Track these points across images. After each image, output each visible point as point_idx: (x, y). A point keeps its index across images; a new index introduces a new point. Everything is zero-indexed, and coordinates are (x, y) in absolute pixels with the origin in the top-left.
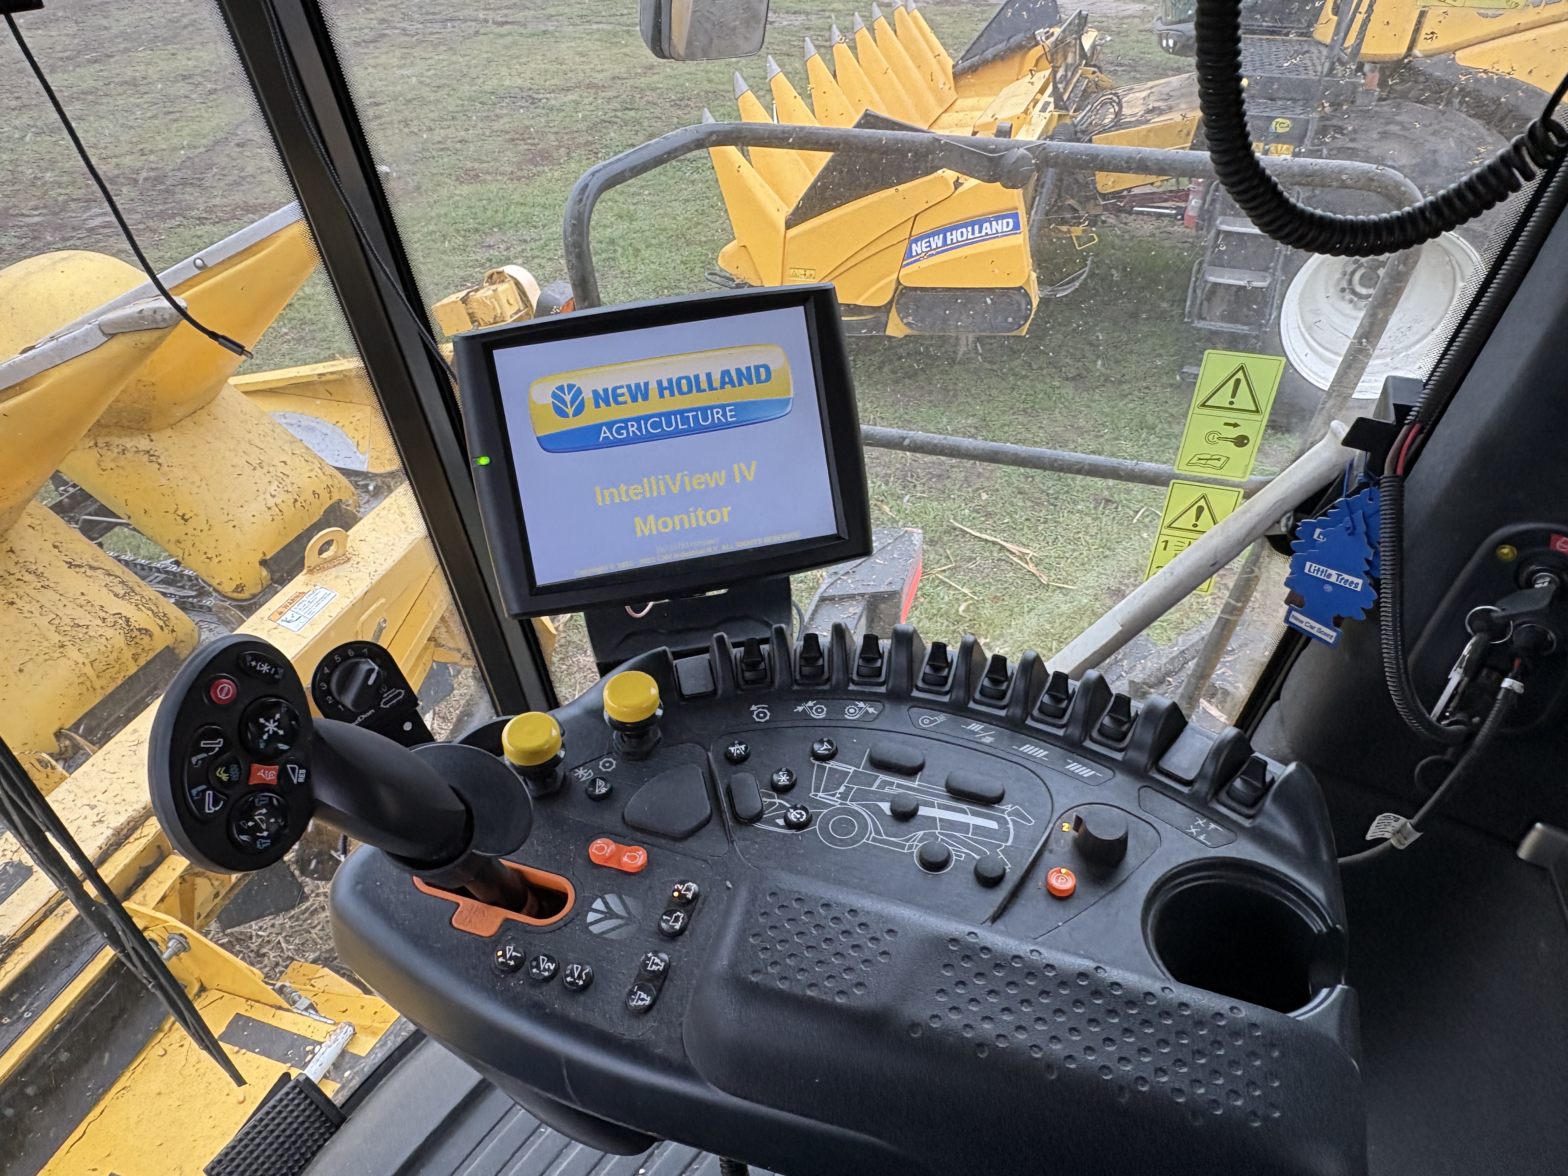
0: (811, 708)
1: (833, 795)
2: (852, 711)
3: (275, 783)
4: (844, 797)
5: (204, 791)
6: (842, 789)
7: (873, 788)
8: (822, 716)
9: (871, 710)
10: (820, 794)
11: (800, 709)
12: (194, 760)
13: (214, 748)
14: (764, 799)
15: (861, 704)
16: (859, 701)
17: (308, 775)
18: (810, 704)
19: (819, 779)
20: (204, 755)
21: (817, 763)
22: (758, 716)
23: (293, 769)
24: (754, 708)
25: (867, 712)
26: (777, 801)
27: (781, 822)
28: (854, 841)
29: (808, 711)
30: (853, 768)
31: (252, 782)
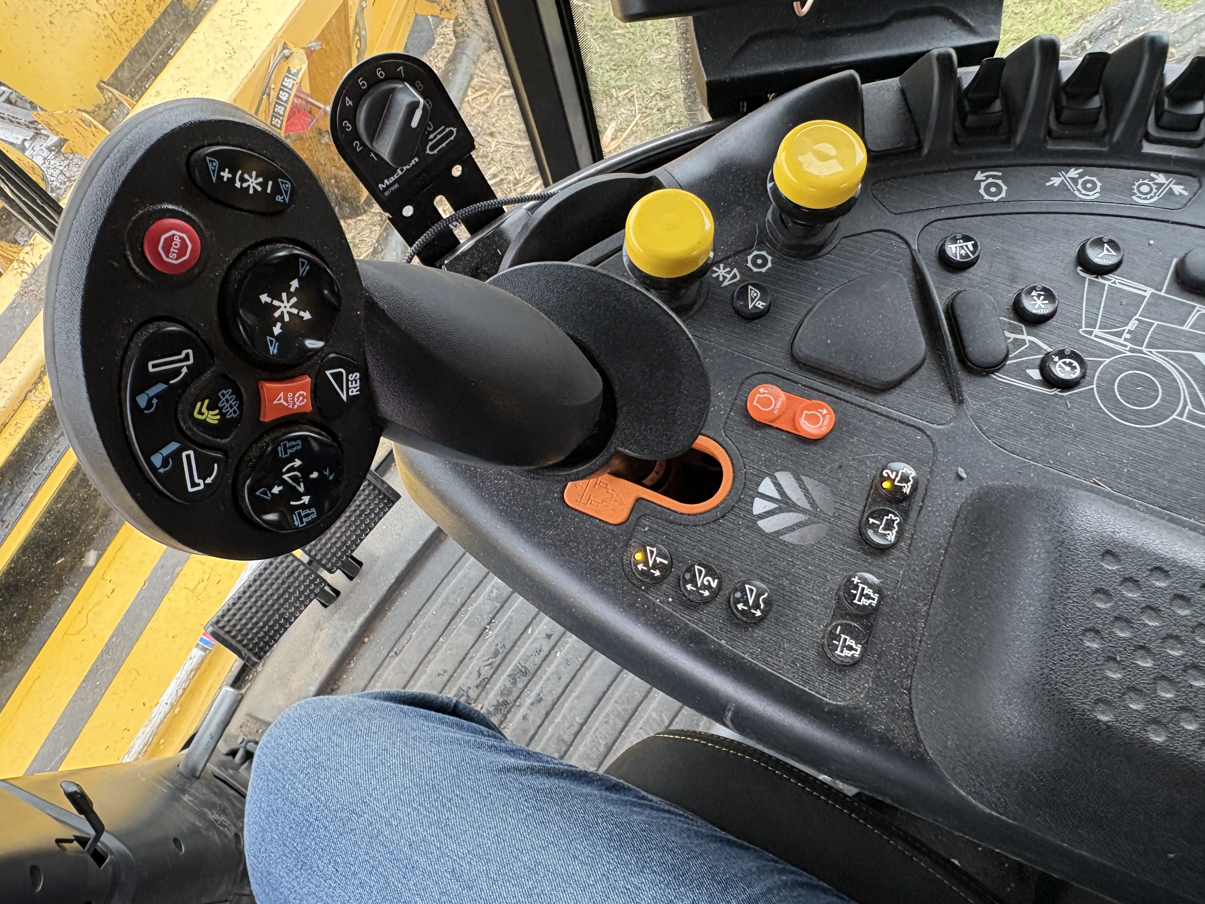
0: (1075, 181)
1: (1119, 335)
2: (1145, 189)
3: (310, 408)
4: (1136, 338)
5: (176, 455)
6: (1133, 325)
7: (1186, 328)
8: (1093, 195)
9: (1178, 189)
10: (1097, 331)
11: (1056, 181)
12: (142, 400)
13: (178, 371)
14: (1007, 334)
15: (1161, 178)
16: (1158, 171)
17: (365, 380)
18: (1073, 173)
19: (1093, 305)
20: (160, 387)
21: (1088, 277)
22: (987, 189)
23: (338, 377)
24: (979, 176)
25: (1171, 192)
26: (1025, 337)
27: (1035, 374)
28: (1157, 416)
29: (1070, 185)
30: (1150, 291)
31: (268, 416)
